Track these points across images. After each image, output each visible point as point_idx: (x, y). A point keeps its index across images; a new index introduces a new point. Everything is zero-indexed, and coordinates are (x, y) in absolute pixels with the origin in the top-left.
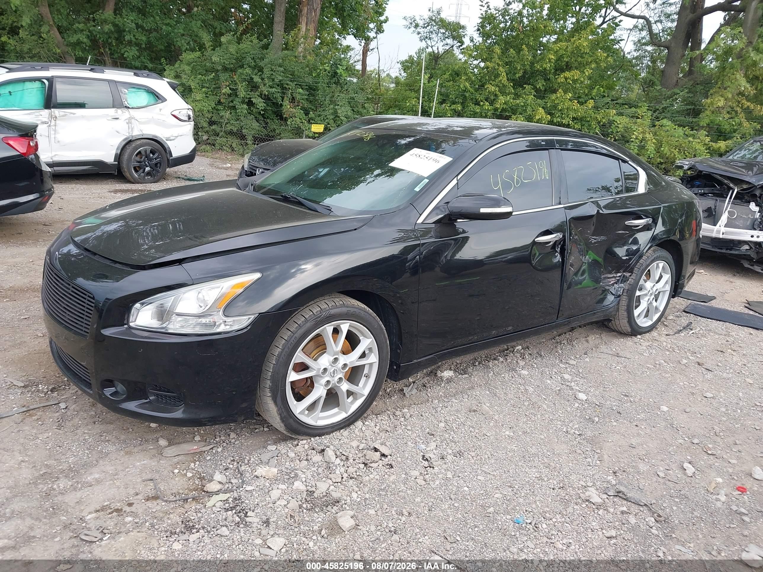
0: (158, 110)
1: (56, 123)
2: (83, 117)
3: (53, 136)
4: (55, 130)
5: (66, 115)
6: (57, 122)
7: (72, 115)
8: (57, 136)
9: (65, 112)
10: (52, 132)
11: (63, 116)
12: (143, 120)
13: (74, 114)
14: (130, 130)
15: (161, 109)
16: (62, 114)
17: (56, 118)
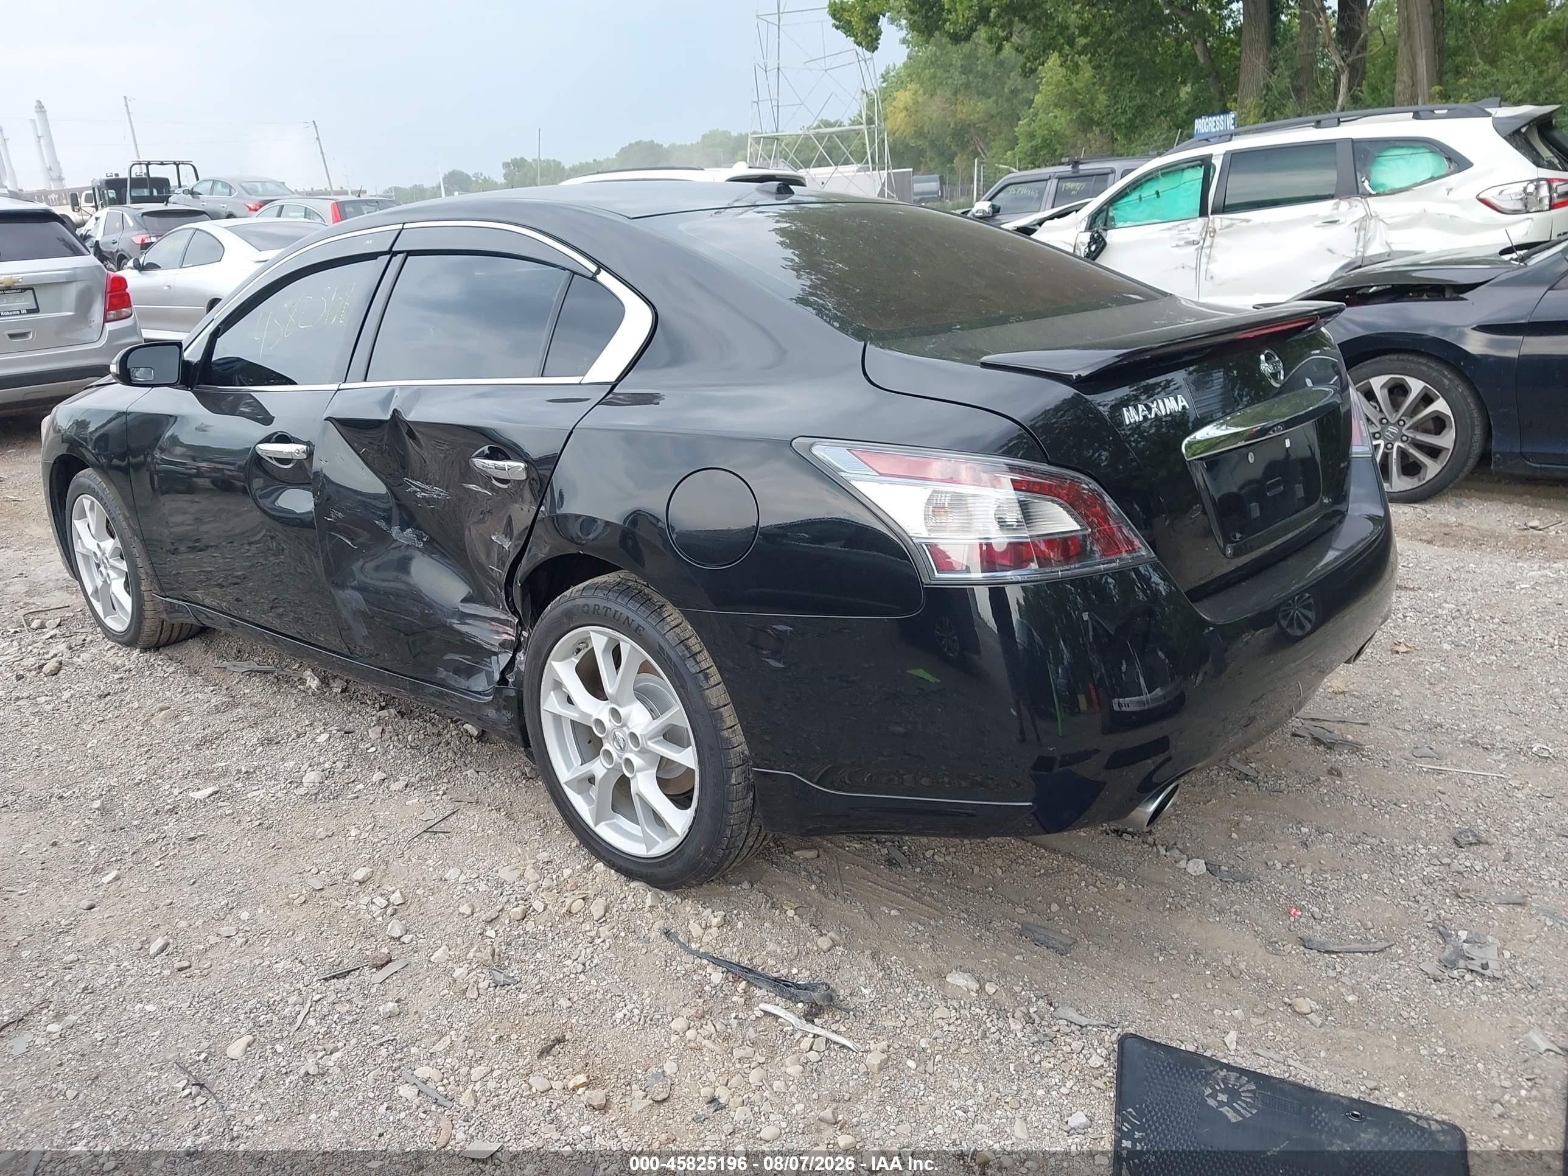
0: (1442, 192)
1: (1212, 243)
2: (1265, 226)
3: (1203, 268)
4: (1209, 256)
5: (1233, 224)
6: (1217, 239)
7: (1244, 224)
8: (1211, 267)
9: (1231, 219)
10: (1204, 260)
11: (1228, 227)
12: (1397, 220)
13: (1248, 221)
14: (1361, 244)
15: (1449, 190)
16: (1226, 223)
17: (1215, 231)
